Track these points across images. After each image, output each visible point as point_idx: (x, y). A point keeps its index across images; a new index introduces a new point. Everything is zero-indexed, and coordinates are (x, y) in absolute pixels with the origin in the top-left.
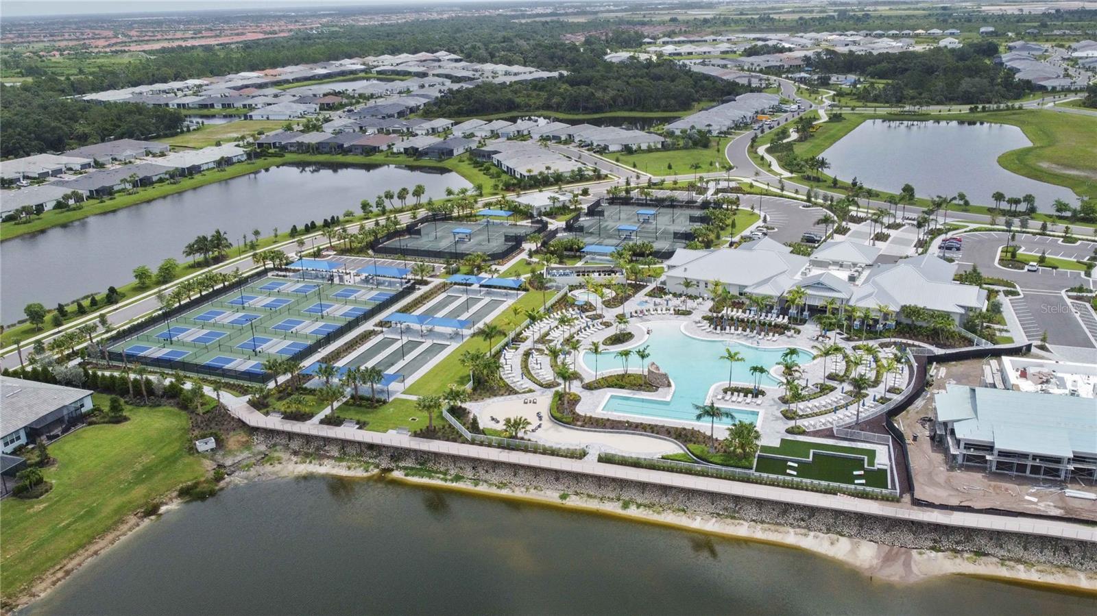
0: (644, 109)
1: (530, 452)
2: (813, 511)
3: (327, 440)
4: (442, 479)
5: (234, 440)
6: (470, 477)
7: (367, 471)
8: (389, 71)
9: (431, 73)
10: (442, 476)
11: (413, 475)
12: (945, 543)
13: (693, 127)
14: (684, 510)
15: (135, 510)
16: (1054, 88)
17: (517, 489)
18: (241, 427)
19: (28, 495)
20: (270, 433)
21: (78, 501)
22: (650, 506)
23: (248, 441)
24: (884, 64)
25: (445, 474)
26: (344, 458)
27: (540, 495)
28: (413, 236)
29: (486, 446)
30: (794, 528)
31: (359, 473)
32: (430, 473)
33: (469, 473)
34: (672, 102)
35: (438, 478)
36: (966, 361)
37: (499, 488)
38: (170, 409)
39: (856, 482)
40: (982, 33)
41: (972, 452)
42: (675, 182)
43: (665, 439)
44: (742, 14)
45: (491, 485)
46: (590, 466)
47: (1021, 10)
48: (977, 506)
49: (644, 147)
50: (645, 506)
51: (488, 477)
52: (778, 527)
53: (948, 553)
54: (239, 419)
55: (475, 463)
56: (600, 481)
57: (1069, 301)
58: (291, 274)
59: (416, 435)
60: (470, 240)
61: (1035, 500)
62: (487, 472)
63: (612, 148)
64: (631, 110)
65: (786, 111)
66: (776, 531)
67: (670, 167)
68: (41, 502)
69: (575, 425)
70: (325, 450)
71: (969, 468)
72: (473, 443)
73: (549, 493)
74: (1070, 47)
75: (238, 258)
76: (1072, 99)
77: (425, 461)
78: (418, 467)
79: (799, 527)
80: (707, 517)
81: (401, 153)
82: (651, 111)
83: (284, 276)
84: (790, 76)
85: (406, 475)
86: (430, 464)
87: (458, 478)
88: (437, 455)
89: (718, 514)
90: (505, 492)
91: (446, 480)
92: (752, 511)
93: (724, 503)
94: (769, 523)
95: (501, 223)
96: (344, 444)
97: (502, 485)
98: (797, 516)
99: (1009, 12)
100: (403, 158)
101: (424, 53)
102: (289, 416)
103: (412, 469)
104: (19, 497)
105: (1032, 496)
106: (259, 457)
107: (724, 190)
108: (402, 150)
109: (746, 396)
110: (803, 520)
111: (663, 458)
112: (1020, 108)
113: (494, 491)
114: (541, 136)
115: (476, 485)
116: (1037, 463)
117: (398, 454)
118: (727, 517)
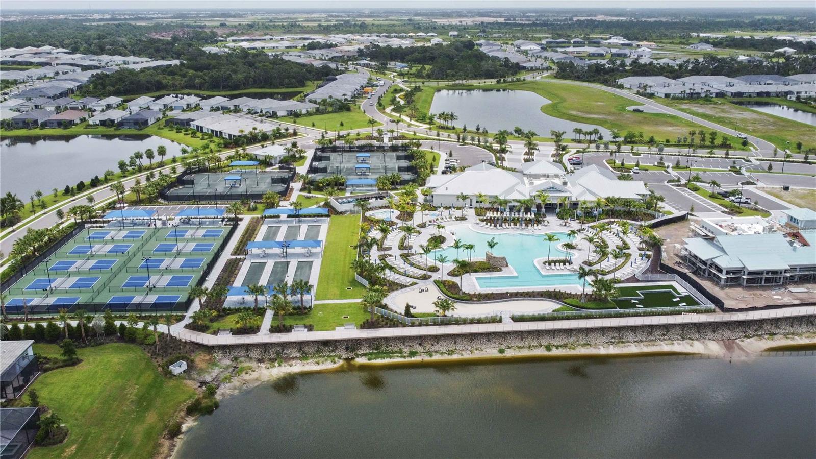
0: (271, 86)
1: (461, 324)
2: (667, 327)
3: (284, 345)
4: (401, 357)
5: (200, 359)
6: (422, 351)
7: (335, 363)
8: (9, 62)
9: (54, 63)
10: (400, 355)
11: (375, 359)
12: (750, 332)
13: (331, 97)
14: (588, 344)
15: (161, 434)
16: (532, 68)
17: (463, 353)
18: (197, 348)
19: (51, 441)
20: (225, 348)
21: (103, 437)
22: (564, 346)
23: (210, 359)
24: (417, 54)
25: (401, 353)
26: (307, 357)
27: (483, 354)
28: (186, 186)
29: (424, 325)
30: (662, 341)
31: (328, 365)
32: (389, 354)
33: (419, 349)
34: (294, 80)
35: (398, 356)
36: (661, 228)
37: (449, 354)
38: (116, 345)
39: (680, 305)
40: (451, 35)
41: (732, 275)
42: (358, 134)
43: (542, 300)
44: (271, 21)
45: (442, 354)
46: (508, 326)
47: (460, 22)
48: (758, 305)
49: (304, 112)
50: (561, 346)
51: (436, 348)
52: (653, 343)
53: (756, 338)
54: (191, 342)
55: (421, 339)
56: (521, 335)
57: (674, 188)
58: (105, 225)
59: (363, 327)
60: (240, 185)
61: (780, 297)
62: (432, 345)
63: (279, 114)
64: (261, 88)
65: (377, 86)
66: (654, 345)
67: (342, 124)
68: (68, 446)
69: (473, 301)
70: (285, 354)
71: (731, 286)
72: (413, 325)
73: (489, 350)
74: (512, 44)
75: (33, 217)
76: (546, 74)
77: (376, 345)
78: (375, 351)
79: (665, 340)
80: (606, 345)
81: (98, 125)
82: (278, 88)
83: (101, 227)
84: (355, 63)
85: (369, 359)
86: (383, 348)
87: (413, 354)
88: (387, 339)
89: (611, 342)
90: (455, 357)
91: (405, 357)
92: (630, 336)
93: (611, 334)
94: (646, 341)
95: (252, 171)
96: (300, 345)
97: (451, 353)
98: (659, 333)
99: (454, 23)
100: (102, 129)
101: (30, 48)
102: (237, 332)
103: (371, 354)
104: (44, 445)
105: (776, 296)
106: (231, 370)
107: (395, 138)
108: (98, 122)
109: (565, 264)
110: (664, 335)
111: (553, 311)
112: (524, 80)
113: (446, 358)
114: (212, 107)
115: (431, 356)
116: (770, 275)
117: (353, 345)
118: (618, 343)
